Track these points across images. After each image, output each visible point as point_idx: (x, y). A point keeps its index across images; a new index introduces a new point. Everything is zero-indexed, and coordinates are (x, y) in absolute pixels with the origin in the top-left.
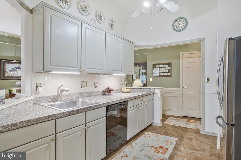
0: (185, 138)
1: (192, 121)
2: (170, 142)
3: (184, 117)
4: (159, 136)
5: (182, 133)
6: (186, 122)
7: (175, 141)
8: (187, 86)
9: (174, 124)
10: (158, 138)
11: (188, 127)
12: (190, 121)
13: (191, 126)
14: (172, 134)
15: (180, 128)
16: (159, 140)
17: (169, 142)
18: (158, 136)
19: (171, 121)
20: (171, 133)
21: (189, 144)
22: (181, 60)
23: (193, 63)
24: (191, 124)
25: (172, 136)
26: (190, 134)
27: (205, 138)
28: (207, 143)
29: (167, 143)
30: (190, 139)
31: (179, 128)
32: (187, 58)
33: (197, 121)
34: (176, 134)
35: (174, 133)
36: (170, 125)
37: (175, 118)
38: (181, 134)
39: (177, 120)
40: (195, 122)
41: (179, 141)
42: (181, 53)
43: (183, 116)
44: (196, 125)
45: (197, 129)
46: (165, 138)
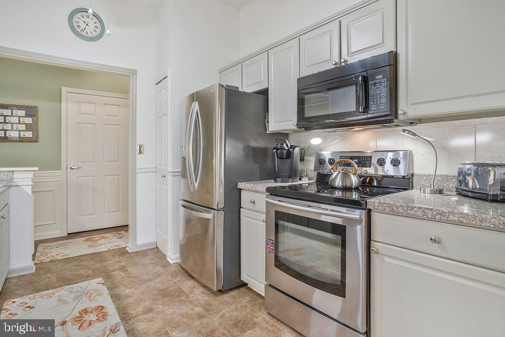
0: (112, 271)
1: (96, 237)
2: (95, 292)
3: (72, 235)
4: (54, 294)
5: (99, 265)
6: (84, 242)
7: (102, 285)
8: (79, 164)
9: (66, 255)
10: (55, 298)
11: (99, 251)
12: (93, 238)
13: (102, 246)
14: (80, 274)
15: (84, 258)
16: (65, 301)
17: (91, 293)
18: (52, 295)
19: (51, 253)
20: (76, 275)
21: (130, 277)
22: (63, 104)
23: (92, 114)
24: (100, 242)
25: (83, 279)
26: (115, 262)
27: (143, 257)
28: (152, 262)
29: (90, 297)
30: (123, 268)
31: (82, 258)
32: (79, 102)
33: (106, 235)
34: (90, 272)
35: (82, 272)
36: (55, 261)
37: (54, 244)
38: (100, 268)
39: (62, 245)
40: (104, 238)
41: (107, 281)
42: (64, 90)
43: (68, 234)
44: (110, 241)
45: (117, 248)
46: (75, 290)
